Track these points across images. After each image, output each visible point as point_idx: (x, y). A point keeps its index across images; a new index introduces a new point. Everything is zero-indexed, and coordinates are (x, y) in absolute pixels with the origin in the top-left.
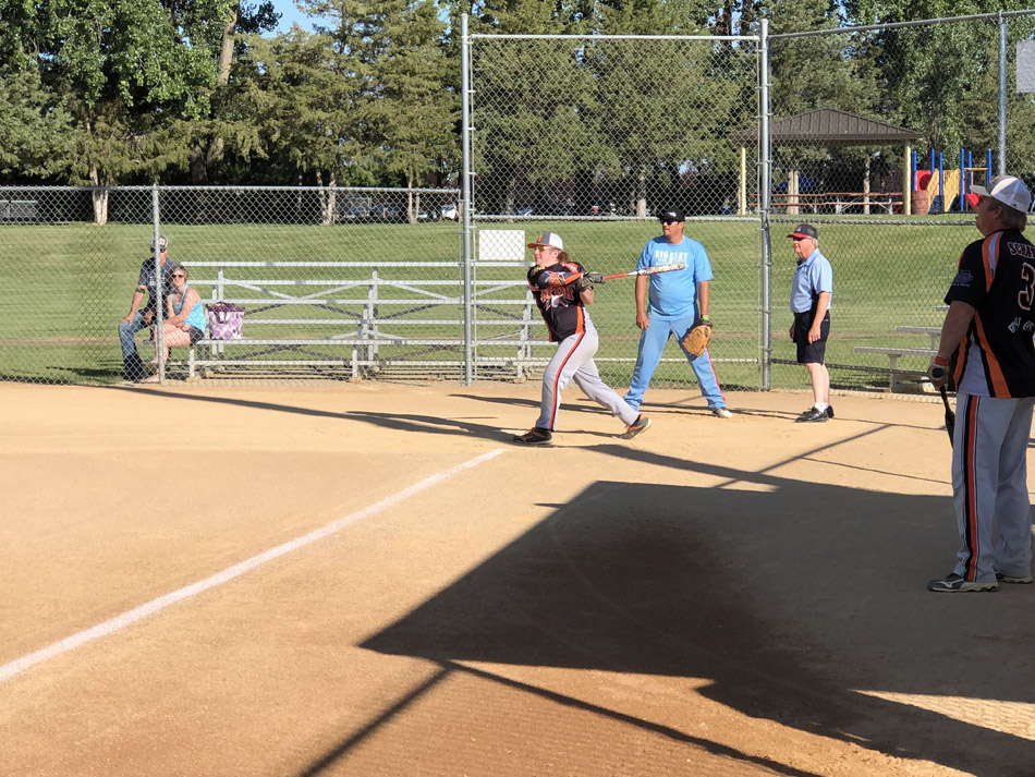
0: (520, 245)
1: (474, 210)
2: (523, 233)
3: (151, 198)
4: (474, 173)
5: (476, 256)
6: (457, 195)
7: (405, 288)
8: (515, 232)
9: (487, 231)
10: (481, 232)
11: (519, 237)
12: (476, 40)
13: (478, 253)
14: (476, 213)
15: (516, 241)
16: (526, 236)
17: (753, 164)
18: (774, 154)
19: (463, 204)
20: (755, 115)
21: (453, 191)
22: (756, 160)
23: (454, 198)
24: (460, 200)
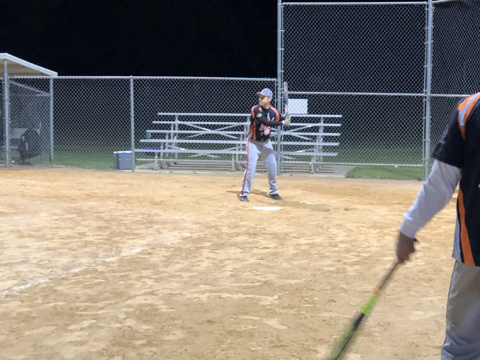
0: (305, 107)
2: (306, 100)
3: (129, 82)
4: (283, 71)
8: (303, 100)
12: (285, 5)
13: (284, 110)
15: (303, 105)
16: (308, 102)
17: (422, 67)
18: (433, 62)
19: (277, 86)
20: (425, 42)
21: (273, 80)
22: (424, 65)
23: (273, 83)
24: (276, 84)
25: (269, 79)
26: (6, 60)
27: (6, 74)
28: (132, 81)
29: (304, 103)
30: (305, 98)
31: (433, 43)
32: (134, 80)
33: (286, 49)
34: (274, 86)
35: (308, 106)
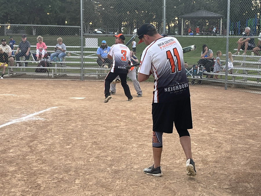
0: (97, 42)
1: (84, 32)
2: (97, 39)
4: (84, 22)
5: (84, 45)
6: (79, 28)
7: (73, 53)
8: (96, 39)
9: (88, 38)
10: (86, 39)
11: (97, 40)
13: (85, 44)
14: (84, 33)
15: (96, 41)
17: (161, 20)
18: (166, 18)
19: (80, 31)
20: (162, 6)
21: (78, 27)
22: (162, 19)
23: (78, 29)
24: (80, 30)
25: (76, 27)
31: (167, 7)
33: (85, 10)
34: (79, 30)
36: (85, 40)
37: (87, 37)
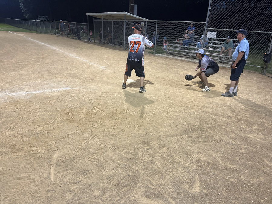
0: (215, 35)
4: (209, 19)
14: (207, 28)
16: (217, 33)
24: (205, 25)
25: (203, 22)
26: (125, 14)
27: (125, 19)
28: (157, 22)
29: (215, 33)
30: (216, 32)
32: (158, 22)
33: (211, 9)
35: (217, 35)
36: (207, 33)
37: (209, 31)
